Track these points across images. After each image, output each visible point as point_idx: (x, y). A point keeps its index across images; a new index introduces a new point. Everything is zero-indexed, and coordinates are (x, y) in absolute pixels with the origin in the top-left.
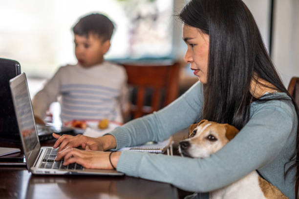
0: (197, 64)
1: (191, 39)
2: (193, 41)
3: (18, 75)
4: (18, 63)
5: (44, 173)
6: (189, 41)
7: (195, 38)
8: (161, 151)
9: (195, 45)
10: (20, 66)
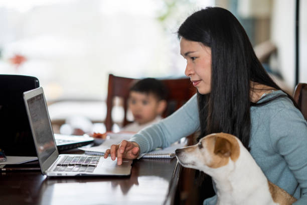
1: (193, 52)
3: (37, 87)
4: (37, 79)
5: (56, 175)
6: (190, 54)
7: (197, 51)
8: (169, 156)
9: (196, 57)
10: (39, 82)
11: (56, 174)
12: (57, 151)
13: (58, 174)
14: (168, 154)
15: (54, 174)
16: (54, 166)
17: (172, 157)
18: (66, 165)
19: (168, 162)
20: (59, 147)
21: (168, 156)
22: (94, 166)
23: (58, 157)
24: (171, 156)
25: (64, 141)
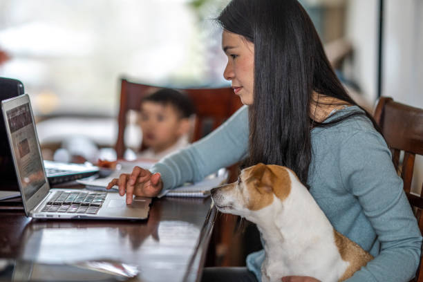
0: (240, 81)
1: (231, 48)
2: (234, 51)
3: (21, 94)
4: (21, 83)
5: (45, 217)
6: (229, 50)
7: (238, 47)
9: (237, 56)
10: (23, 87)
11: (45, 215)
12: (47, 185)
13: (48, 216)
14: (200, 191)
15: (43, 215)
16: (43, 204)
17: (206, 196)
18: (60, 204)
19: (200, 202)
20: (50, 179)
21: (200, 194)
22: (98, 206)
23: (48, 192)
24: (204, 194)
25: (57, 171)
